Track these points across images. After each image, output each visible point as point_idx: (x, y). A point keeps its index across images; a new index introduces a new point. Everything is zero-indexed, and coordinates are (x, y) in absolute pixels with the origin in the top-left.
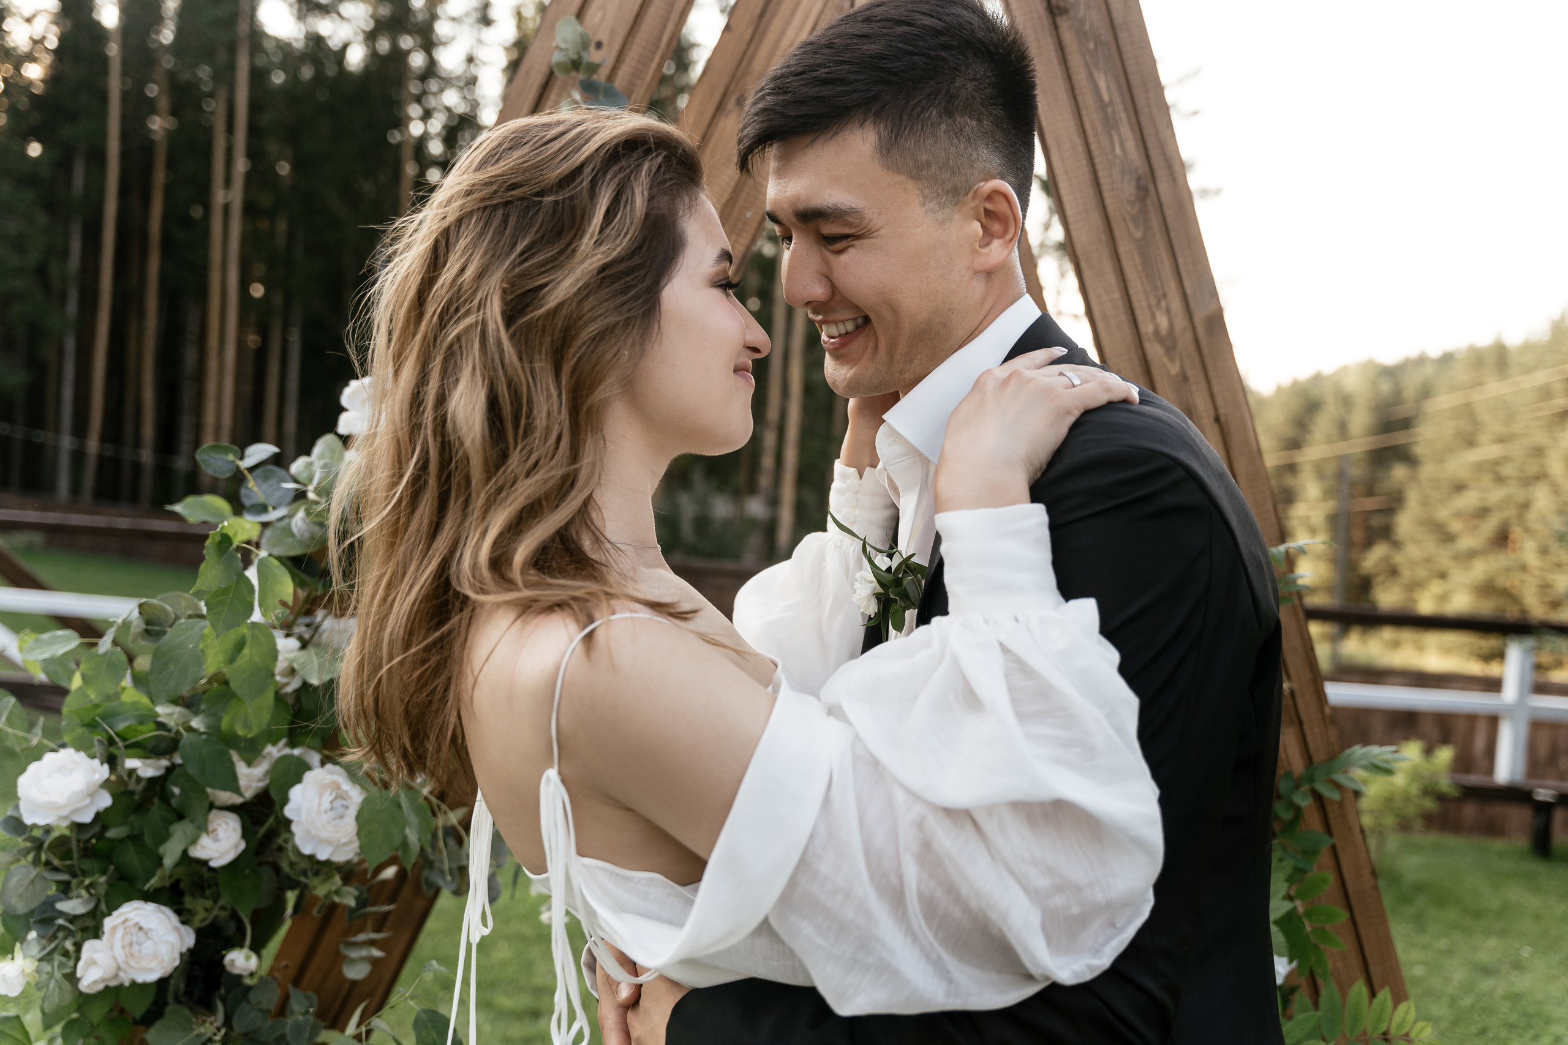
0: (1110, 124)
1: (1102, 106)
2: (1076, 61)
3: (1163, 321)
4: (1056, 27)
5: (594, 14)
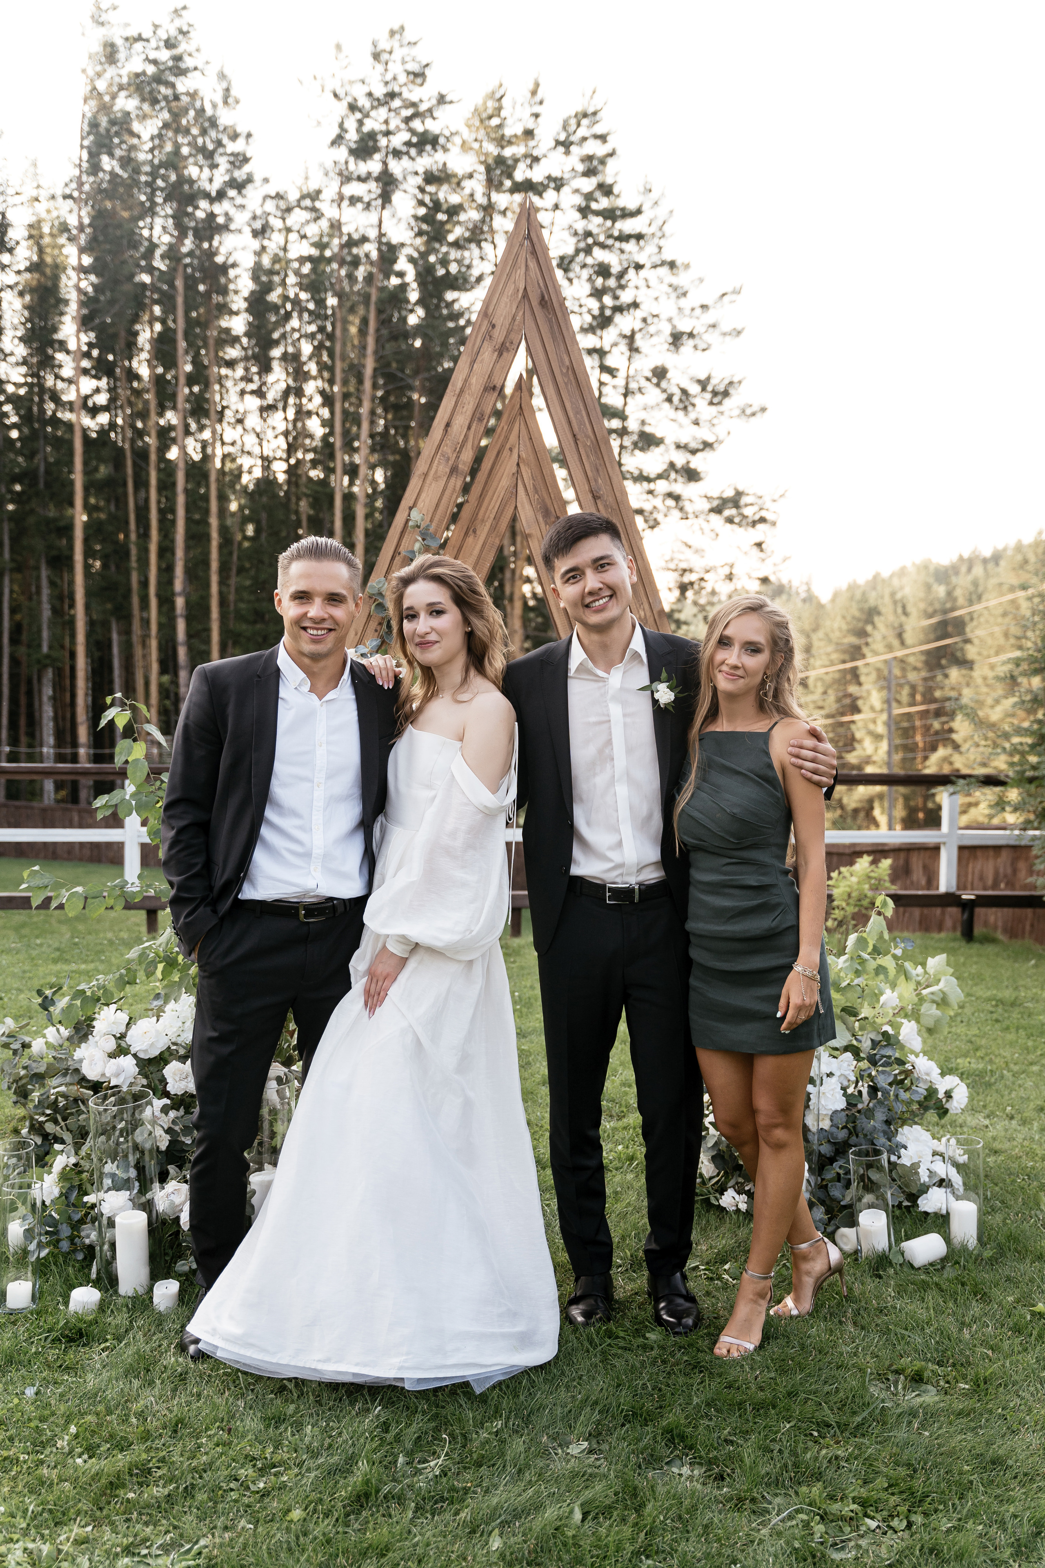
4: (596, 503)
5: (420, 504)
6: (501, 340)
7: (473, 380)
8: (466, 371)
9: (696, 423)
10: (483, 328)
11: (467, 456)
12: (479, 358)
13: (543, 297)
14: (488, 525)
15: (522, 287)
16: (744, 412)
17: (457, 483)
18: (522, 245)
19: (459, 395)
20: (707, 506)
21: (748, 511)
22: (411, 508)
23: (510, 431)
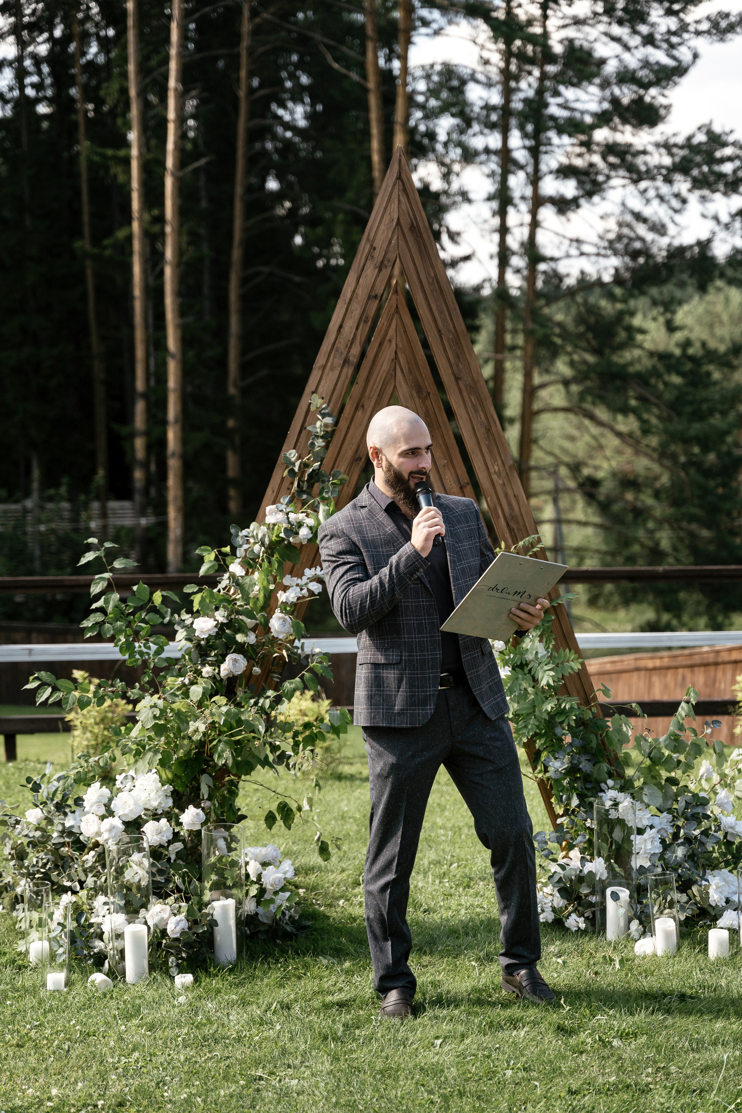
0: (476, 411)
1: (474, 406)
2: (465, 394)
3: (496, 468)
4: (458, 384)
5: (320, 389)
6: (380, 259)
7: (359, 291)
8: (354, 285)
9: (649, 40)
10: (367, 250)
11: (356, 350)
12: (364, 274)
13: (412, 223)
14: (373, 401)
15: (396, 216)
16: (715, 25)
17: (349, 371)
18: (394, 185)
19: (349, 303)
20: (667, 161)
21: (727, 168)
22: (313, 393)
23: (389, 326)
